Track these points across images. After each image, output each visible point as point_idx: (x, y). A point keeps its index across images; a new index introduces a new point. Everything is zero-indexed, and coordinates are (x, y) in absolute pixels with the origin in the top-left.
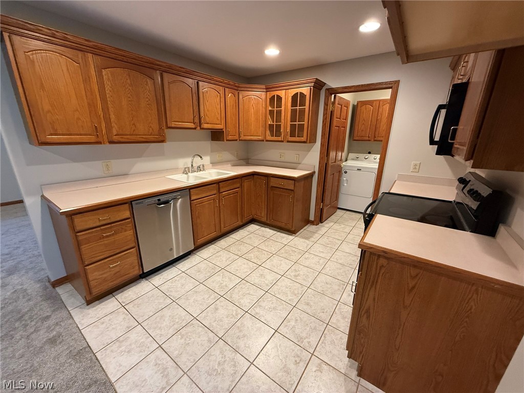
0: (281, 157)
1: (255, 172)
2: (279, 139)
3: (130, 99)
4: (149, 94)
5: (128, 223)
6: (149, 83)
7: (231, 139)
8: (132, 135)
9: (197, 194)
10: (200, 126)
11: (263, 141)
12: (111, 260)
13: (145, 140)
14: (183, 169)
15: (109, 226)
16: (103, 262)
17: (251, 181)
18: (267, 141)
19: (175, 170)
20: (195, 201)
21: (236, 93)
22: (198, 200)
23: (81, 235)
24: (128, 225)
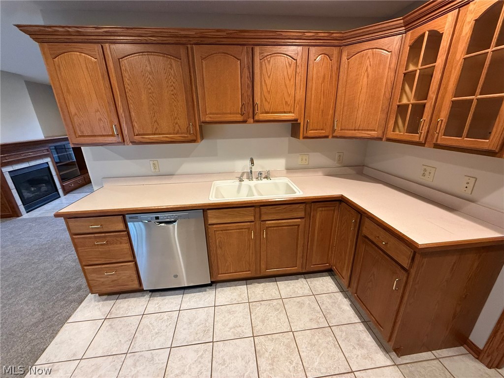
0: (424, 175)
1: (342, 196)
2: (415, 137)
3: (150, 91)
4: (174, 80)
5: (122, 236)
6: (174, 65)
7: (312, 135)
8: (155, 134)
9: (217, 218)
10: (253, 118)
11: (381, 139)
12: (107, 267)
13: (169, 140)
14: (241, 174)
15: (103, 235)
16: (100, 266)
17: (334, 210)
18: (389, 140)
19: (226, 174)
20: (214, 226)
21: (335, 51)
22: (218, 226)
23: (76, 238)
24: (123, 238)
